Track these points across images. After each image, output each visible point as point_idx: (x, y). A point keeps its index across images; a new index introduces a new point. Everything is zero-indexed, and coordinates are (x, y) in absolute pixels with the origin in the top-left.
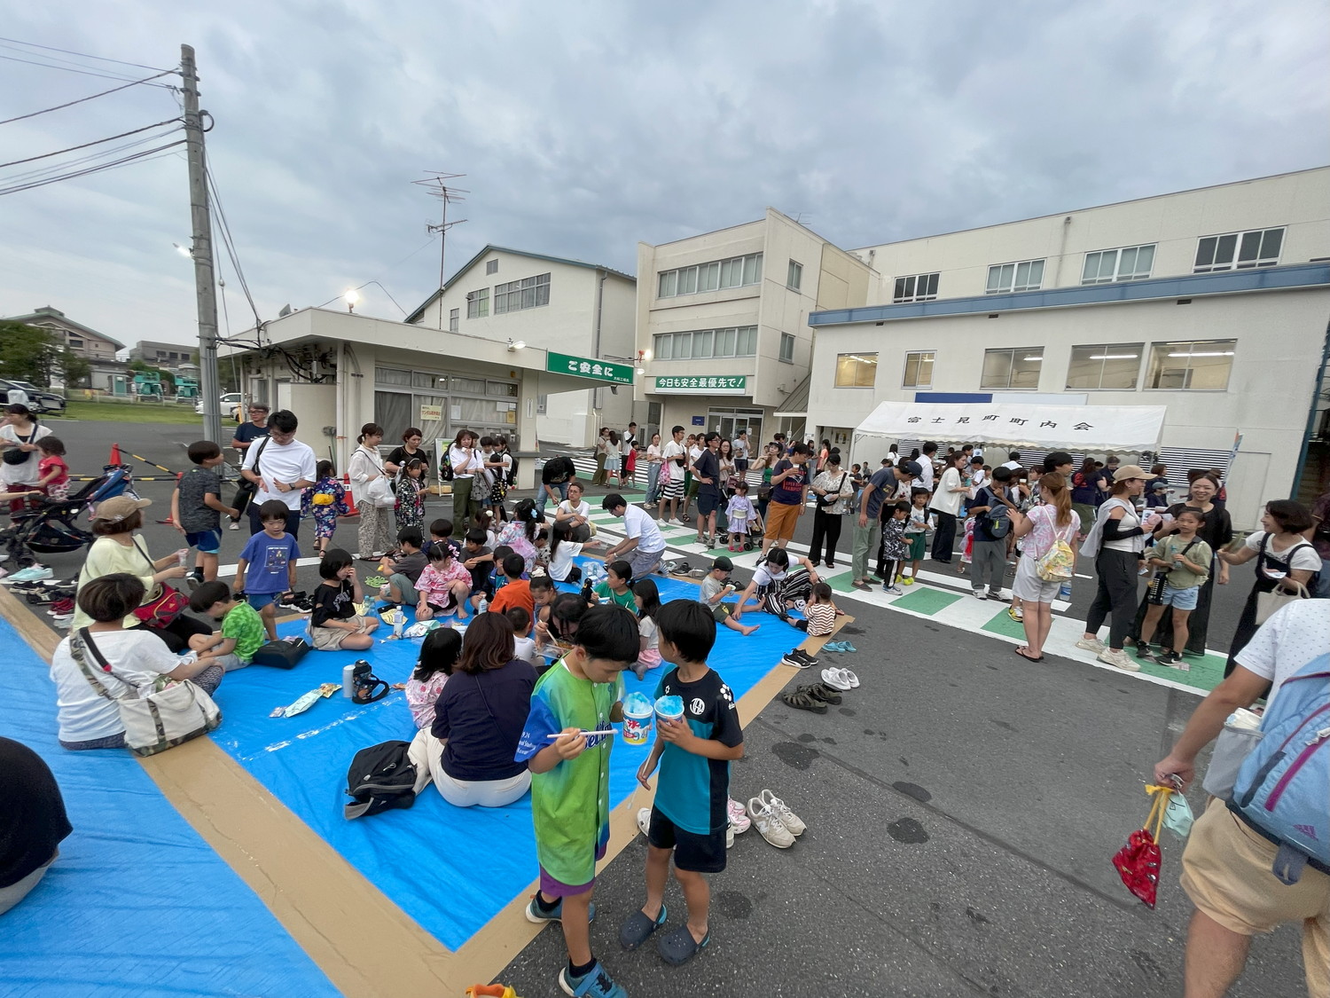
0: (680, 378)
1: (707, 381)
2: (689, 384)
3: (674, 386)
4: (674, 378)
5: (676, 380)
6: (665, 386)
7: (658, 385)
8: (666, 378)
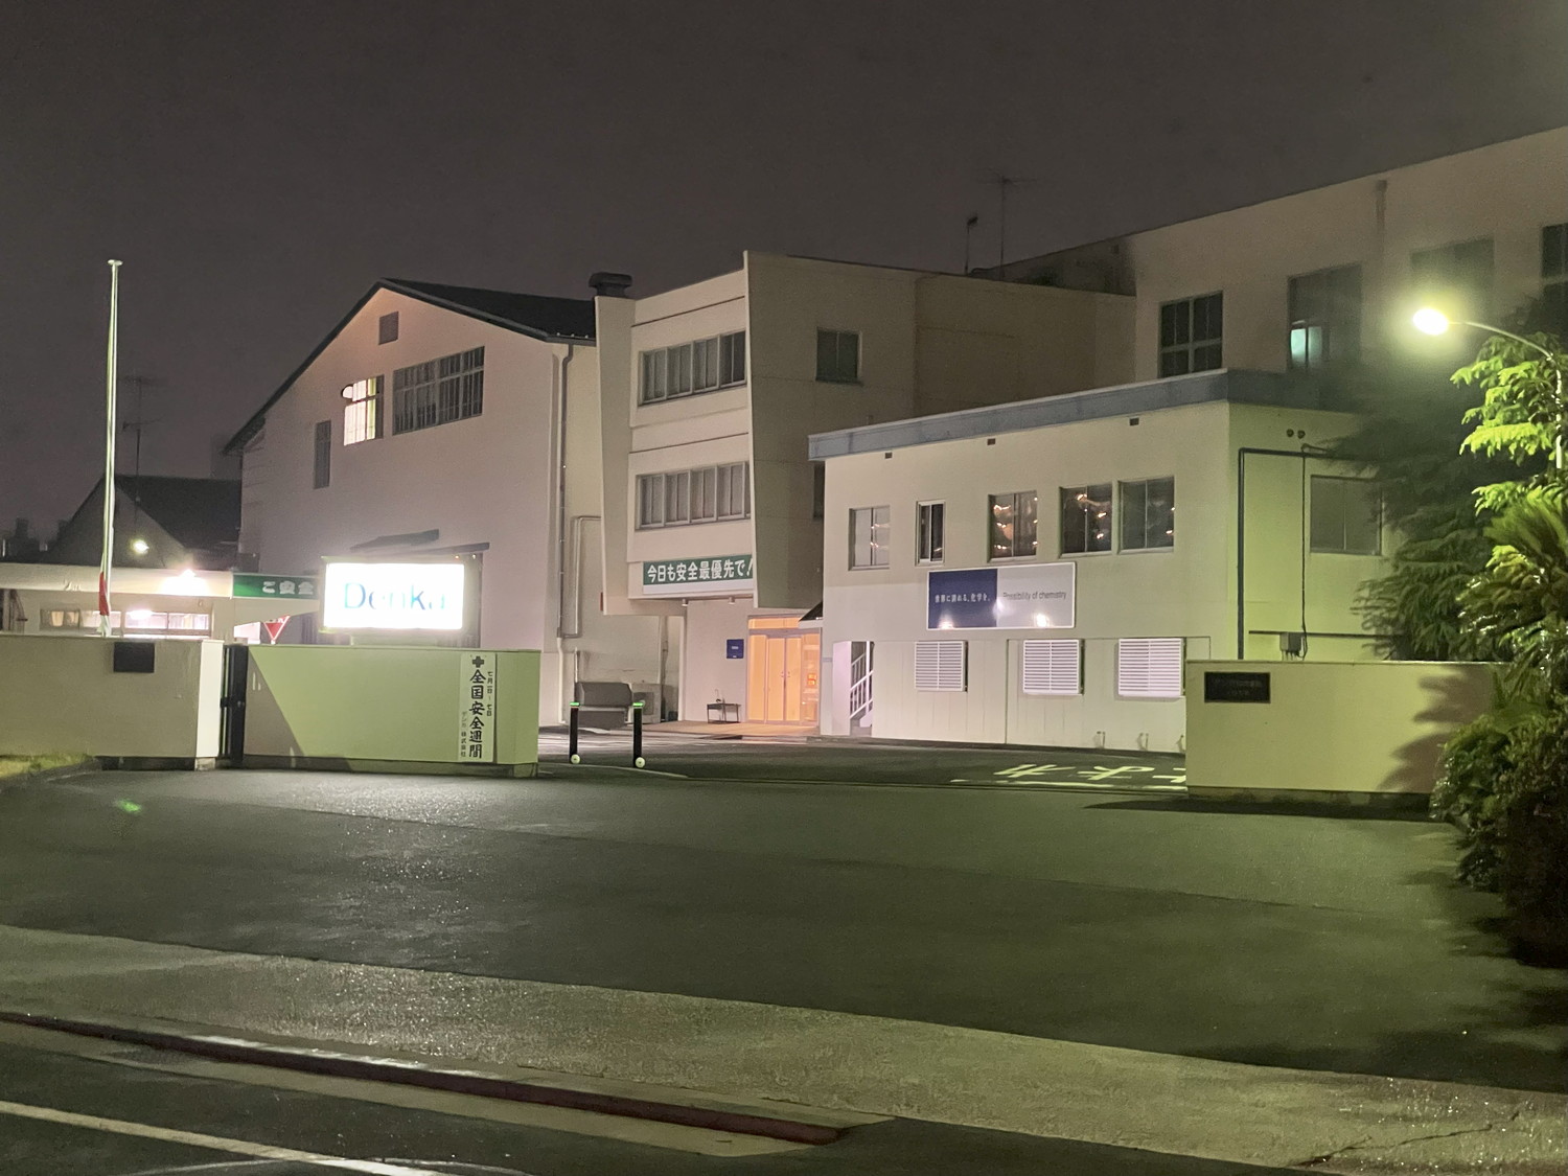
0: (675, 563)
1: (710, 566)
2: (687, 575)
3: (667, 581)
4: (667, 564)
5: (671, 568)
6: (656, 582)
7: (647, 581)
8: (656, 564)
